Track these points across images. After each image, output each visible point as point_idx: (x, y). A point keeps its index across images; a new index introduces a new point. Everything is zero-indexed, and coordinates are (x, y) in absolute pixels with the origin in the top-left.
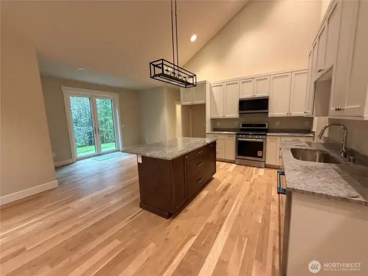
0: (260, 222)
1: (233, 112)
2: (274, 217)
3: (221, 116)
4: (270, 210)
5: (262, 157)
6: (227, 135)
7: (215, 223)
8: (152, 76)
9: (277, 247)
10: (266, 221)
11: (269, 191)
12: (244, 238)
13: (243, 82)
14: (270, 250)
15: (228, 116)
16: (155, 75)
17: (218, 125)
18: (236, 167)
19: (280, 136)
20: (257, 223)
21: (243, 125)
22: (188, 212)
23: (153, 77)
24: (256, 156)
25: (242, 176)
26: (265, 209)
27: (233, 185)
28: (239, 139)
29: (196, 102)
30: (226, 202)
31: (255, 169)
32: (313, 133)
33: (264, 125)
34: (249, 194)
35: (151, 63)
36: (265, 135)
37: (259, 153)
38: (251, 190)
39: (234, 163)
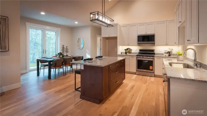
0: (154, 105)
4: (159, 99)
5: (152, 70)
6: (131, 56)
7: (128, 106)
15: (131, 44)
18: (137, 76)
19: (163, 57)
21: (140, 51)
22: (111, 101)
24: (149, 69)
25: (141, 81)
26: (156, 99)
27: (136, 86)
28: (138, 59)
29: (111, 36)
30: (133, 95)
33: (153, 51)
34: (146, 91)
35: (91, 13)
36: (154, 56)
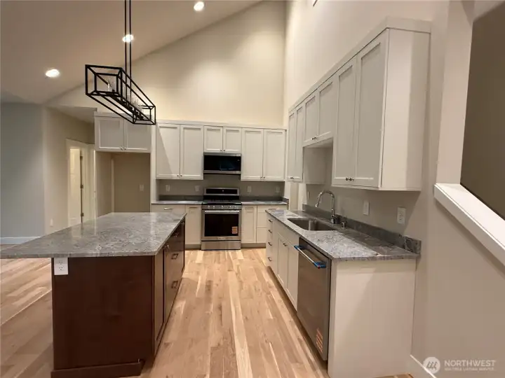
0: (272, 318)
1: (194, 171)
2: (282, 306)
3: (175, 176)
4: (273, 299)
6: (188, 207)
7: (222, 343)
8: (89, 92)
9: (301, 337)
10: (277, 315)
11: (261, 278)
12: (266, 345)
13: (208, 130)
14: (298, 346)
15: (187, 176)
16: (96, 91)
17: (168, 190)
18: (205, 254)
19: (257, 205)
20: (269, 320)
21: (208, 191)
22: (172, 346)
23: (92, 94)
25: (219, 266)
26: (268, 301)
27: (215, 282)
28: (206, 211)
29: (129, 149)
30: (220, 308)
31: (230, 252)
32: (286, 200)
33: (235, 192)
34: (241, 288)
35: (88, 67)
37: (234, 230)
38: (241, 282)
39: (200, 249)
